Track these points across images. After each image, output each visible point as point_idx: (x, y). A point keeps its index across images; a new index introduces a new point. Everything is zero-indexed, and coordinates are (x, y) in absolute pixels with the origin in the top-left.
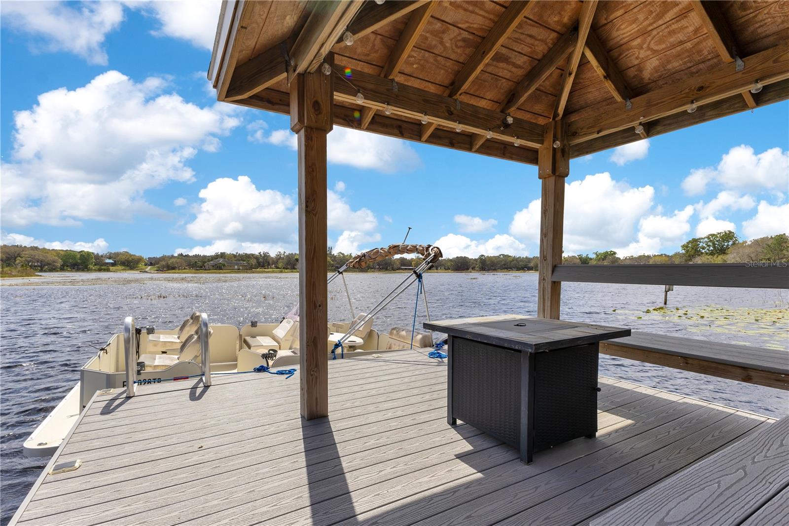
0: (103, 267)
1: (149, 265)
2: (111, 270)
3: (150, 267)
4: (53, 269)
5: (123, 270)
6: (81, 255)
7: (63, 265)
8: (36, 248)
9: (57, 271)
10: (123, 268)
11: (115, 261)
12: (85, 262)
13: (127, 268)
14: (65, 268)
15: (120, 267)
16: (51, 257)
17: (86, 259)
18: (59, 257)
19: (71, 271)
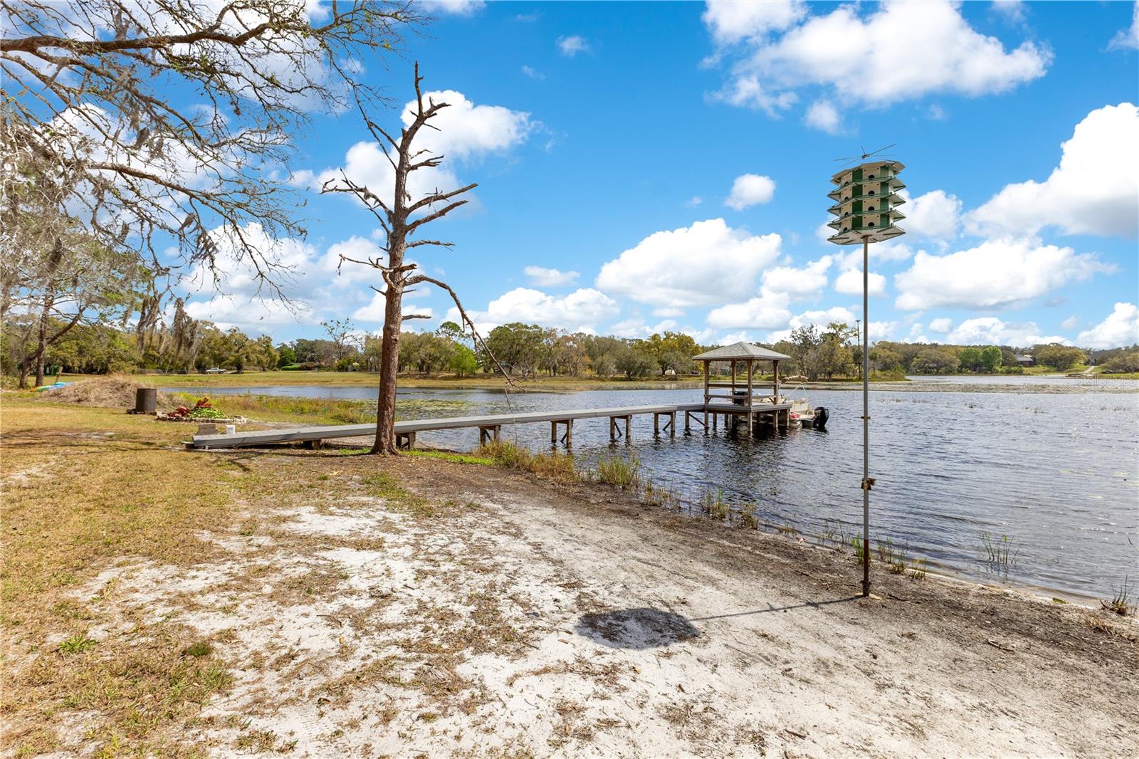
0: (1013, 368)
1: (1093, 364)
2: (1024, 372)
3: (1093, 367)
4: (949, 372)
5: (1046, 372)
6: (985, 352)
7: (961, 367)
8: (936, 345)
9: (954, 374)
10: (1046, 368)
11: (1035, 359)
12: (988, 362)
13: (1053, 369)
14: (963, 369)
15: (1041, 368)
16: (948, 356)
17: (990, 357)
18: (958, 356)
19: (971, 374)
